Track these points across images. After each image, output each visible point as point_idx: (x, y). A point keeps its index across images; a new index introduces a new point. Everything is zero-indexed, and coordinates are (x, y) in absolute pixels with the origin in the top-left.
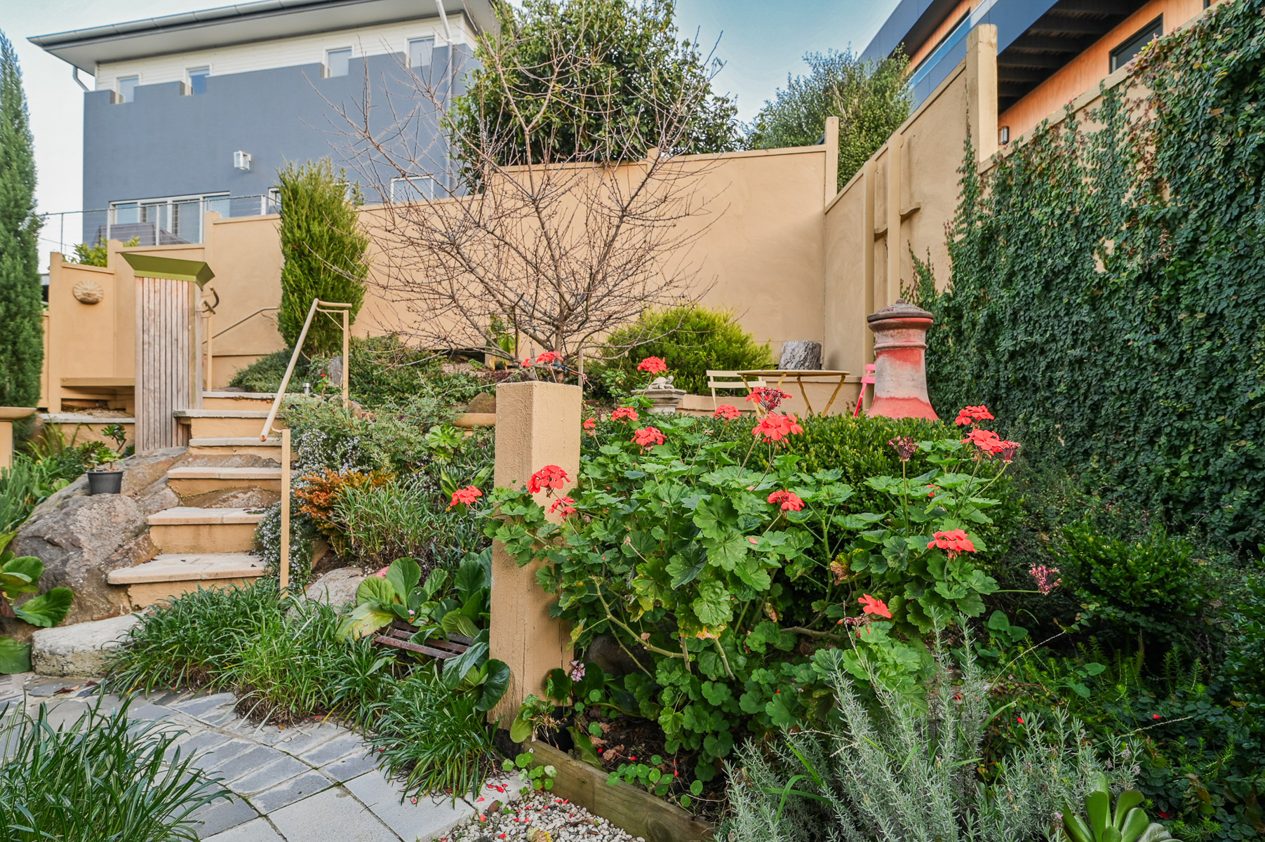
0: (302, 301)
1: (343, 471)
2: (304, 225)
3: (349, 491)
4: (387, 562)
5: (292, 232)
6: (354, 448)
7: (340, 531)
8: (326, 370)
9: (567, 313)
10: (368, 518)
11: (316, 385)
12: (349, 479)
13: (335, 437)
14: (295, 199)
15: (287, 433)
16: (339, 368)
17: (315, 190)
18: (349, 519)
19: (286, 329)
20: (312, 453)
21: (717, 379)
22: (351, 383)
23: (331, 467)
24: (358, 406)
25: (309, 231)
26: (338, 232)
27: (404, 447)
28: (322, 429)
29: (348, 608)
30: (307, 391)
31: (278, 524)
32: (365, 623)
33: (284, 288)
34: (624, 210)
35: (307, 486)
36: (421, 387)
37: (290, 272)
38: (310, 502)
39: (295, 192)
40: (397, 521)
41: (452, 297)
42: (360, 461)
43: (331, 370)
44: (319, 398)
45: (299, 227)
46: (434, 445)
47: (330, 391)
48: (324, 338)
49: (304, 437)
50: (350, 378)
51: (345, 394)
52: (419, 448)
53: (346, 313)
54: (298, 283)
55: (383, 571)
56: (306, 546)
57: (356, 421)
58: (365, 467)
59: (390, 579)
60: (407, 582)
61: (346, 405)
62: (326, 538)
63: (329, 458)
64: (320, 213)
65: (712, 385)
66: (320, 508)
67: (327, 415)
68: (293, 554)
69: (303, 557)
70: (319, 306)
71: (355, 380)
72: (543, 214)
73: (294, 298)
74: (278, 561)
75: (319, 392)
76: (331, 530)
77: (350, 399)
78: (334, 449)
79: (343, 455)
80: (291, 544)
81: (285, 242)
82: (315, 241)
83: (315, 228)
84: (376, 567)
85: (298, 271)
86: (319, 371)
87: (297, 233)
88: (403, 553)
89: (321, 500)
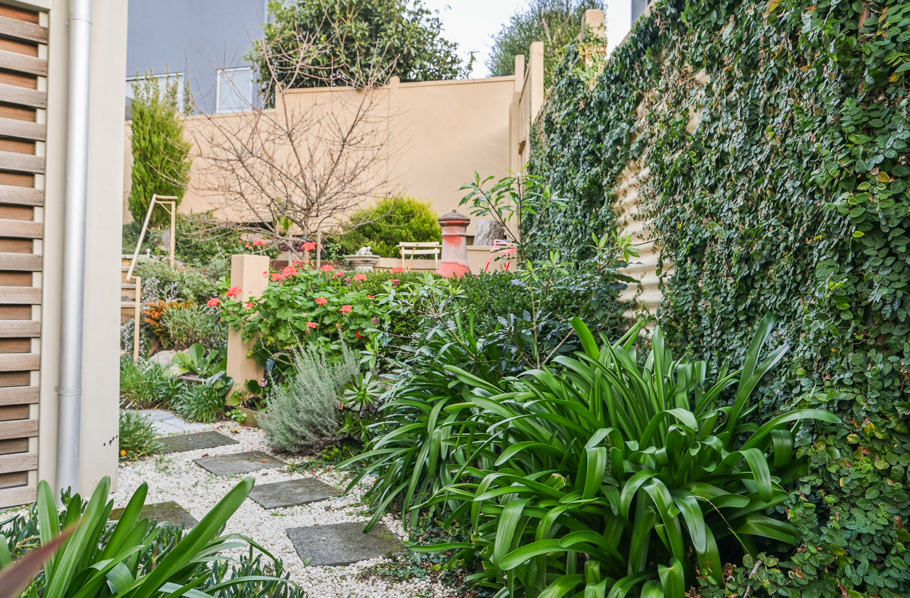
0: (145, 190)
1: (168, 301)
2: (147, 137)
3: (171, 310)
4: (188, 345)
5: (139, 142)
6: (175, 289)
7: (165, 333)
8: (160, 239)
9: (311, 204)
10: (181, 324)
11: (153, 250)
12: (171, 306)
13: (164, 282)
14: (142, 118)
15: (139, 279)
16: (169, 236)
17: (155, 111)
18: (170, 325)
19: (134, 210)
20: (151, 291)
21: (406, 248)
22: (177, 248)
23: (162, 299)
24: (180, 264)
25: (150, 141)
26: (170, 141)
27: (201, 288)
28: (157, 277)
29: (168, 367)
30: (148, 255)
31: (133, 330)
32: (176, 371)
33: (134, 182)
34: (344, 141)
35: (148, 308)
36: (217, 252)
37: (138, 170)
38: (150, 317)
39: (142, 114)
40: (194, 326)
41: (241, 194)
42: (178, 296)
43: (164, 239)
44: (155, 259)
45: (144, 139)
46: (221, 288)
47: (163, 253)
48: (159, 215)
49: (147, 282)
50: (176, 244)
51: (172, 256)
52: (210, 289)
53: (173, 203)
54: (142, 178)
55: (187, 350)
56: (148, 342)
57: (177, 273)
58: (180, 299)
59: (190, 355)
60: (198, 356)
61: (172, 264)
62: (158, 338)
63: (161, 294)
64: (158, 128)
65: (404, 252)
66: (154, 320)
67: (160, 270)
68: (141, 345)
69: (146, 347)
70: (157, 199)
71: (180, 245)
72: (295, 143)
73: (140, 188)
74: (133, 349)
75: (156, 254)
76: (161, 333)
77: (176, 259)
78: (163, 289)
79: (169, 293)
80: (140, 340)
81: (135, 150)
82: (155, 150)
83: (155, 140)
84: (183, 349)
85: (143, 170)
86: (156, 240)
87: (143, 143)
88: (196, 341)
89: (156, 315)
